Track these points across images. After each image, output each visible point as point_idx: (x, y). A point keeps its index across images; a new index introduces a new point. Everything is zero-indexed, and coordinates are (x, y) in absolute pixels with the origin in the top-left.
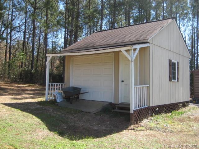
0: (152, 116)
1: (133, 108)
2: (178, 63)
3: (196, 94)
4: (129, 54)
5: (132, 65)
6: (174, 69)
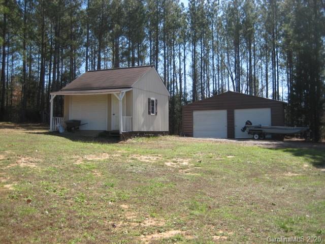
0: (134, 137)
1: (122, 131)
2: (156, 100)
3: (185, 129)
4: (118, 96)
5: (121, 104)
6: (153, 105)
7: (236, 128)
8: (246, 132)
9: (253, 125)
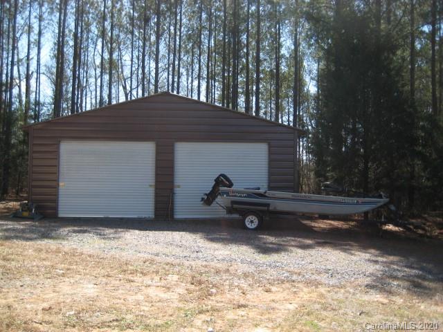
8: (218, 206)
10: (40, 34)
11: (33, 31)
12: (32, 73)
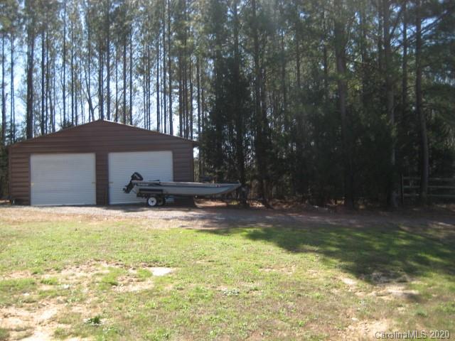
3: (14, 189)
7: (111, 185)
8: (133, 193)
9: (144, 181)
10: (12, 64)
11: (6, 61)
12: (7, 94)
